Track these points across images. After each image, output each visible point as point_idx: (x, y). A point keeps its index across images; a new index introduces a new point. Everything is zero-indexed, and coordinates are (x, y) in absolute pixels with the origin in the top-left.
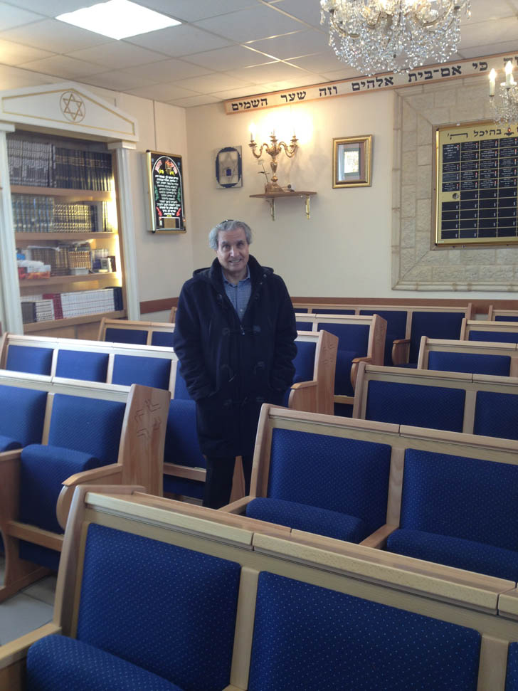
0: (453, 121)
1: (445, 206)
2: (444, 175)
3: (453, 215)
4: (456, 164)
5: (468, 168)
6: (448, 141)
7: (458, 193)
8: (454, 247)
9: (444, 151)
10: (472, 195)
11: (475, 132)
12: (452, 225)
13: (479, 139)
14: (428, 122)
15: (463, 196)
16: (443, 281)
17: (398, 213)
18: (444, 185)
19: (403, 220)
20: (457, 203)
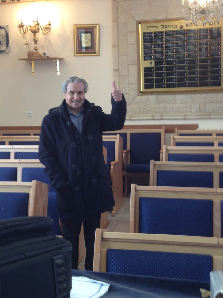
0: (148, 19)
1: (146, 69)
2: (144, 51)
3: (150, 75)
4: (151, 45)
5: (159, 47)
6: (146, 31)
7: (153, 62)
8: (151, 93)
9: (144, 36)
10: (161, 63)
11: (162, 26)
12: (150, 81)
13: (164, 30)
14: (134, 18)
15: (156, 63)
16: (146, 114)
17: (117, 73)
18: (145, 57)
19: (120, 77)
20: (153, 68)
